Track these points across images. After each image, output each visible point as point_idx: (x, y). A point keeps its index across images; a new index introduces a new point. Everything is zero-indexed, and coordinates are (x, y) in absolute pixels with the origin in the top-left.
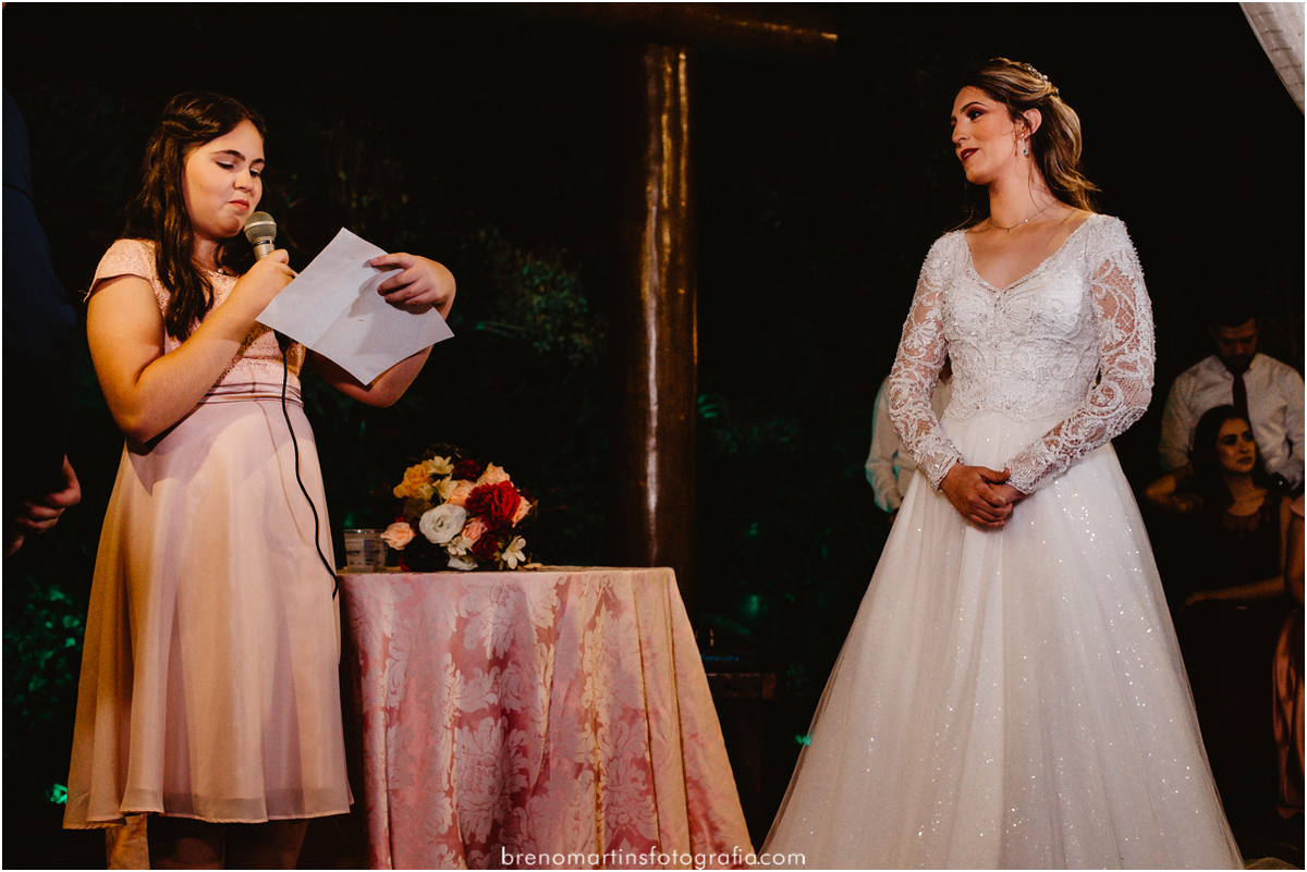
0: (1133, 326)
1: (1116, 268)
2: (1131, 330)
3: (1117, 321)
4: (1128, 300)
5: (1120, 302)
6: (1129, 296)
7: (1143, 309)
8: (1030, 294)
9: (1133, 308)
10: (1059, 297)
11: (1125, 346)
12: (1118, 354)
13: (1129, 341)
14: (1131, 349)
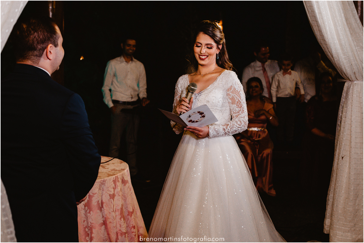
0: (241, 106)
1: (234, 88)
2: (241, 108)
3: (236, 105)
4: (239, 98)
5: (237, 99)
6: (239, 97)
7: (243, 101)
8: (206, 95)
9: (240, 100)
10: (214, 96)
11: (240, 112)
12: (238, 115)
13: (241, 111)
14: (242, 113)
